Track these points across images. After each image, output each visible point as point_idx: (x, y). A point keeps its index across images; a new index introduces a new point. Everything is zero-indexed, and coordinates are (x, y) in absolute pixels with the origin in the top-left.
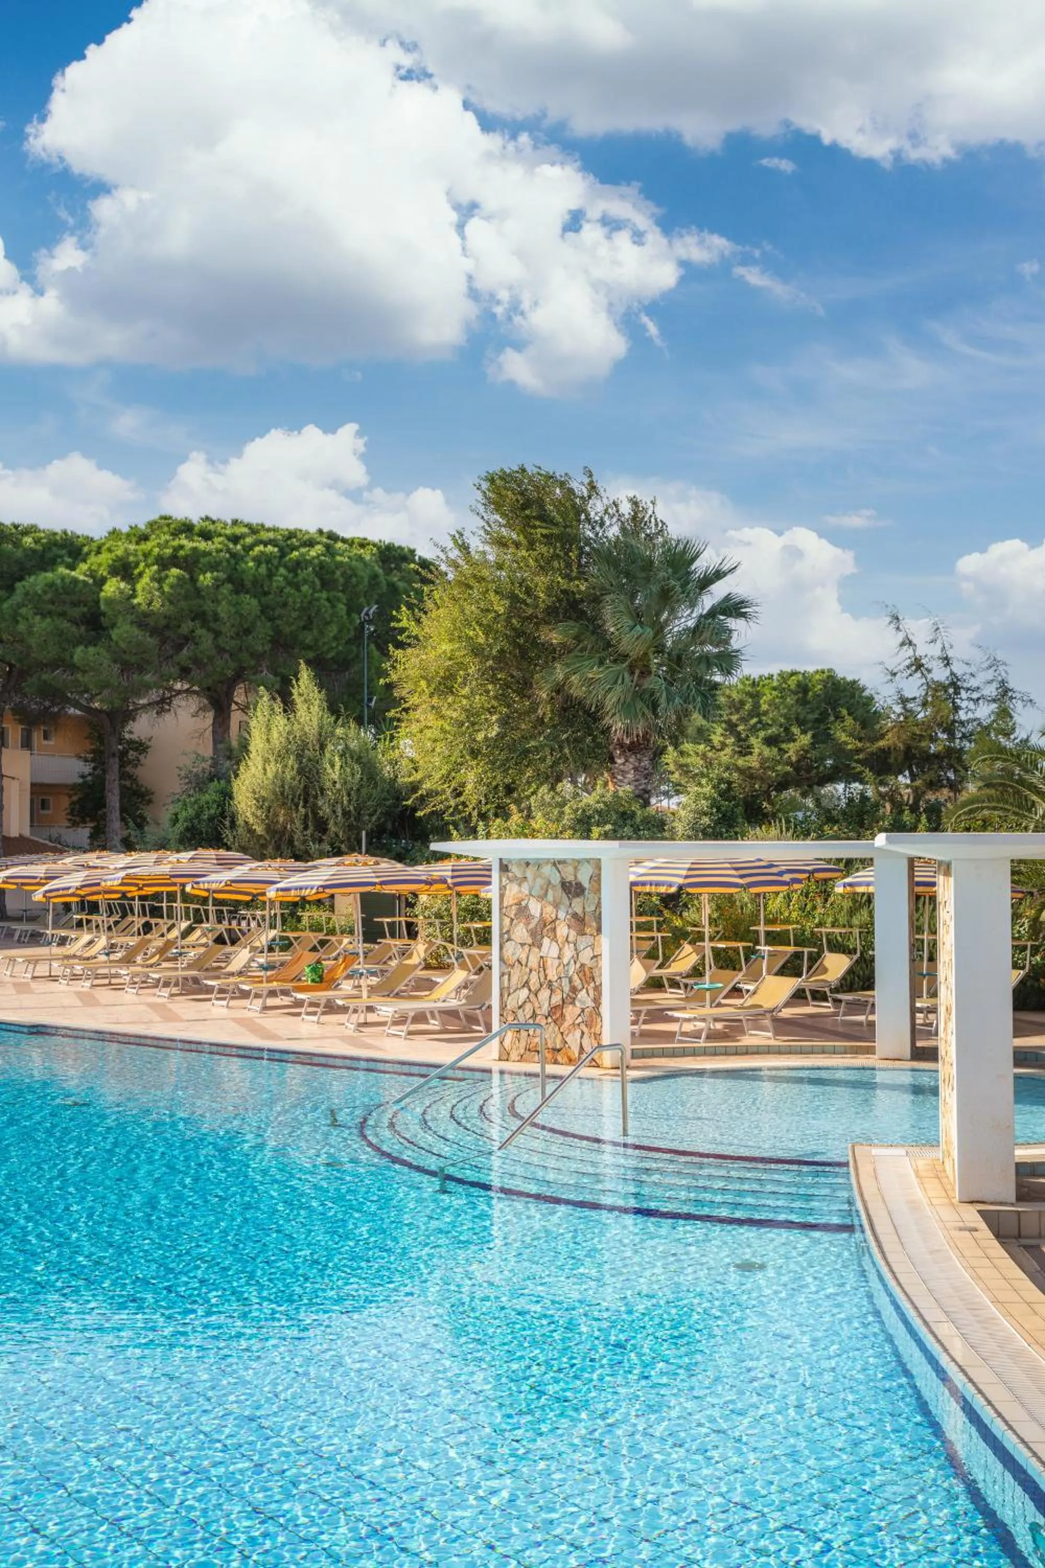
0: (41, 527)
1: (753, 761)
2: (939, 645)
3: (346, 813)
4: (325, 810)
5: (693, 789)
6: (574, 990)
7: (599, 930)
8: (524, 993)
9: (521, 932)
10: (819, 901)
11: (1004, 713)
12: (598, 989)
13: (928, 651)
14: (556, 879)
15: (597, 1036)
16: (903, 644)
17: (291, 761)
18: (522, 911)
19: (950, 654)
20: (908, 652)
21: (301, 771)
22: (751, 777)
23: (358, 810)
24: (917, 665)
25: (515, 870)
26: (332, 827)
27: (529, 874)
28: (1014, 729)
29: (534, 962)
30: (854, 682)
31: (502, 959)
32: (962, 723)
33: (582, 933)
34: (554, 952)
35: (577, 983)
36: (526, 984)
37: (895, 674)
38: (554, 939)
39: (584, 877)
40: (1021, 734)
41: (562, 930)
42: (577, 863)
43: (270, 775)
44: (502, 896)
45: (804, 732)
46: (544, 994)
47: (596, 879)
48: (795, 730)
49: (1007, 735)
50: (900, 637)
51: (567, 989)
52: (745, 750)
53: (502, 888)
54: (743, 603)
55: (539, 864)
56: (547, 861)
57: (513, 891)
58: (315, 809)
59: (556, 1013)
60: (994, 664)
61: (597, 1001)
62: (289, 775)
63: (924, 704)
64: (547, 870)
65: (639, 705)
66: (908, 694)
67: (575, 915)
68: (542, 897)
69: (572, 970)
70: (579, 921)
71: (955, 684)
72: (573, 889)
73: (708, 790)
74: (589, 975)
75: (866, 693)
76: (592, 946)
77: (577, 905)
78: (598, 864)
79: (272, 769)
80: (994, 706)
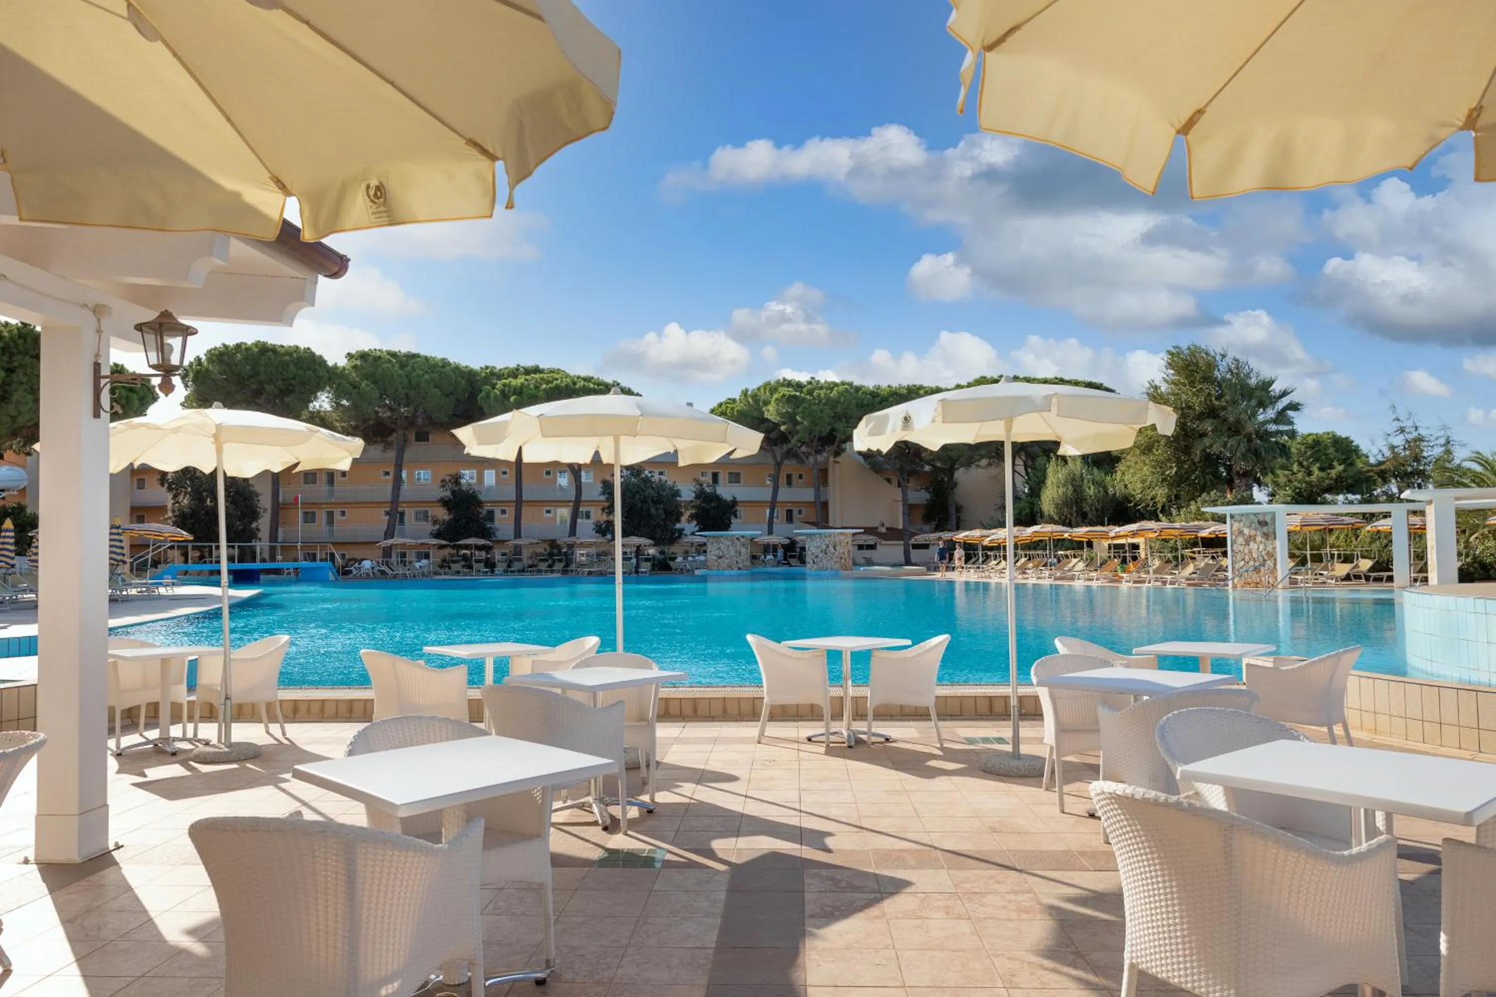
0: (925, 385)
1: (1313, 478)
2: (1411, 421)
3: (1097, 510)
4: (1086, 509)
5: (1282, 492)
6: (1265, 560)
7: (1275, 538)
8: (1243, 563)
9: (1240, 540)
10: (1353, 539)
11: (1448, 452)
12: (1275, 560)
13: (1408, 424)
14: (1256, 520)
15: (1276, 578)
16: (1395, 420)
17: (1070, 487)
18: (1241, 532)
19: (1418, 425)
20: (1397, 424)
21: (1075, 491)
22: (1312, 486)
23: (1103, 508)
24: (1402, 430)
25: (1237, 518)
26: (1090, 516)
27: (1243, 518)
28: (1453, 459)
29: (1246, 551)
30: (1347, 438)
31: (1232, 550)
32: (1424, 458)
33: (1267, 539)
34: (1256, 546)
35: (1266, 558)
36: (1243, 559)
37: (1389, 435)
38: (1255, 542)
39: (1268, 519)
40: (1457, 461)
41: (1259, 539)
42: (1265, 514)
43: (1060, 493)
44: (1231, 528)
45: (1340, 465)
46: (1252, 563)
47: (1273, 520)
48: (1335, 463)
49: (1450, 462)
50: (1394, 416)
51: (1261, 560)
52: (1310, 474)
53: (1232, 525)
54: (1298, 404)
55: (1248, 515)
56: (1252, 514)
57: (1236, 526)
58: (1081, 507)
59: (1257, 570)
60: (1444, 428)
61: (1275, 564)
62: (1070, 493)
63: (1405, 449)
64: (1252, 517)
65: (1249, 455)
66: (1395, 444)
67: (1264, 534)
68: (1249, 527)
69: (1264, 553)
70: (1266, 536)
71: (1420, 439)
72: (1263, 524)
73: (1289, 492)
74: (1271, 555)
75: (1354, 444)
76: (1272, 544)
77: (1265, 529)
78: (1274, 514)
79: (1061, 491)
80: (1443, 449)
